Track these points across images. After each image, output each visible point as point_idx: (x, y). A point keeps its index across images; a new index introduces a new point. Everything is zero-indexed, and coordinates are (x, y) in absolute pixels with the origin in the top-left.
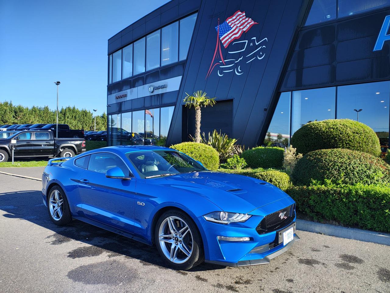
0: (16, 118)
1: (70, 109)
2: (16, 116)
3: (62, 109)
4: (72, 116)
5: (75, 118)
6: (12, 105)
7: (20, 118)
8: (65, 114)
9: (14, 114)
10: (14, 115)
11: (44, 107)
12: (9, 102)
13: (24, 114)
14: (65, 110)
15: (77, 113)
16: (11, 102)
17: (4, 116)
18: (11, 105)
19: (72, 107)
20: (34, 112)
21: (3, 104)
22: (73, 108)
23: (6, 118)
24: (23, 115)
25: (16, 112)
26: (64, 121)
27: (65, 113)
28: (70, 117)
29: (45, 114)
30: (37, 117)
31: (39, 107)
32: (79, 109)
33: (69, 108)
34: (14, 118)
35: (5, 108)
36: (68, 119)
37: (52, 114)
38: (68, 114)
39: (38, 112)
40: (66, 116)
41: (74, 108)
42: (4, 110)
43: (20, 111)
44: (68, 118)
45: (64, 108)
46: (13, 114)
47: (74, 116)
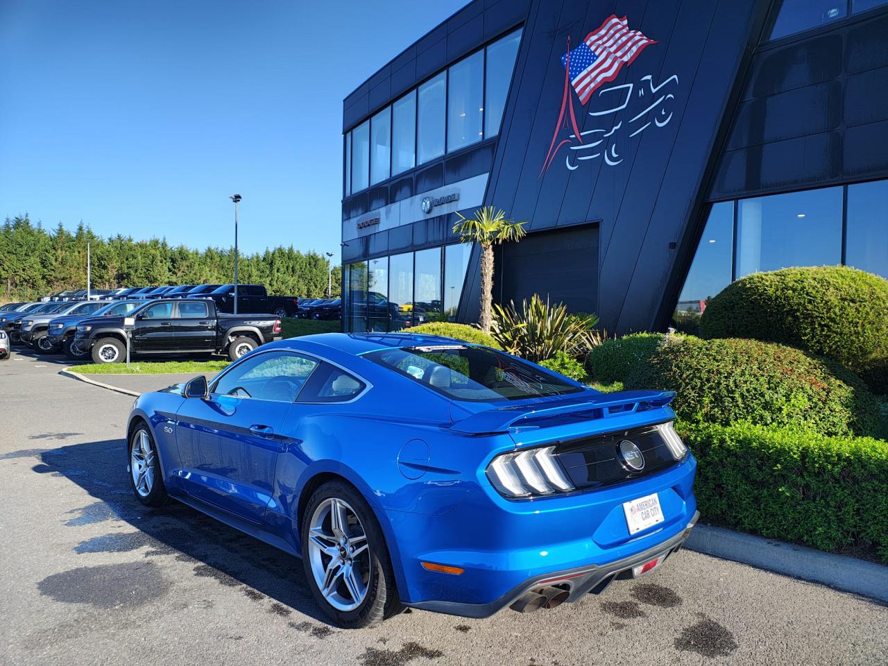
0: (174, 273)
1: (282, 253)
2: (174, 268)
3: (267, 252)
4: (287, 268)
5: (293, 271)
6: (166, 245)
7: (183, 272)
8: (271, 264)
9: (169, 264)
10: (171, 267)
11: (229, 249)
12: (161, 241)
13: (189, 265)
14: (273, 254)
15: (298, 260)
16: (164, 239)
17: (151, 269)
18: (164, 245)
19: (286, 248)
20: (209, 260)
21: (148, 243)
22: (289, 250)
23: (155, 273)
24: (188, 267)
25: (173, 261)
26: (270, 279)
27: (272, 262)
28: (282, 269)
29: (232, 264)
30: (216, 271)
31: (220, 249)
32: (301, 252)
33: (280, 249)
34: (171, 273)
35: (153, 252)
36: (279, 274)
37: (246, 263)
38: (278, 263)
39: (218, 259)
40: (275, 267)
41: (291, 250)
42: (151, 257)
43: (182, 258)
44: (278, 271)
45: (271, 250)
46: (167, 264)
47: (291, 266)
